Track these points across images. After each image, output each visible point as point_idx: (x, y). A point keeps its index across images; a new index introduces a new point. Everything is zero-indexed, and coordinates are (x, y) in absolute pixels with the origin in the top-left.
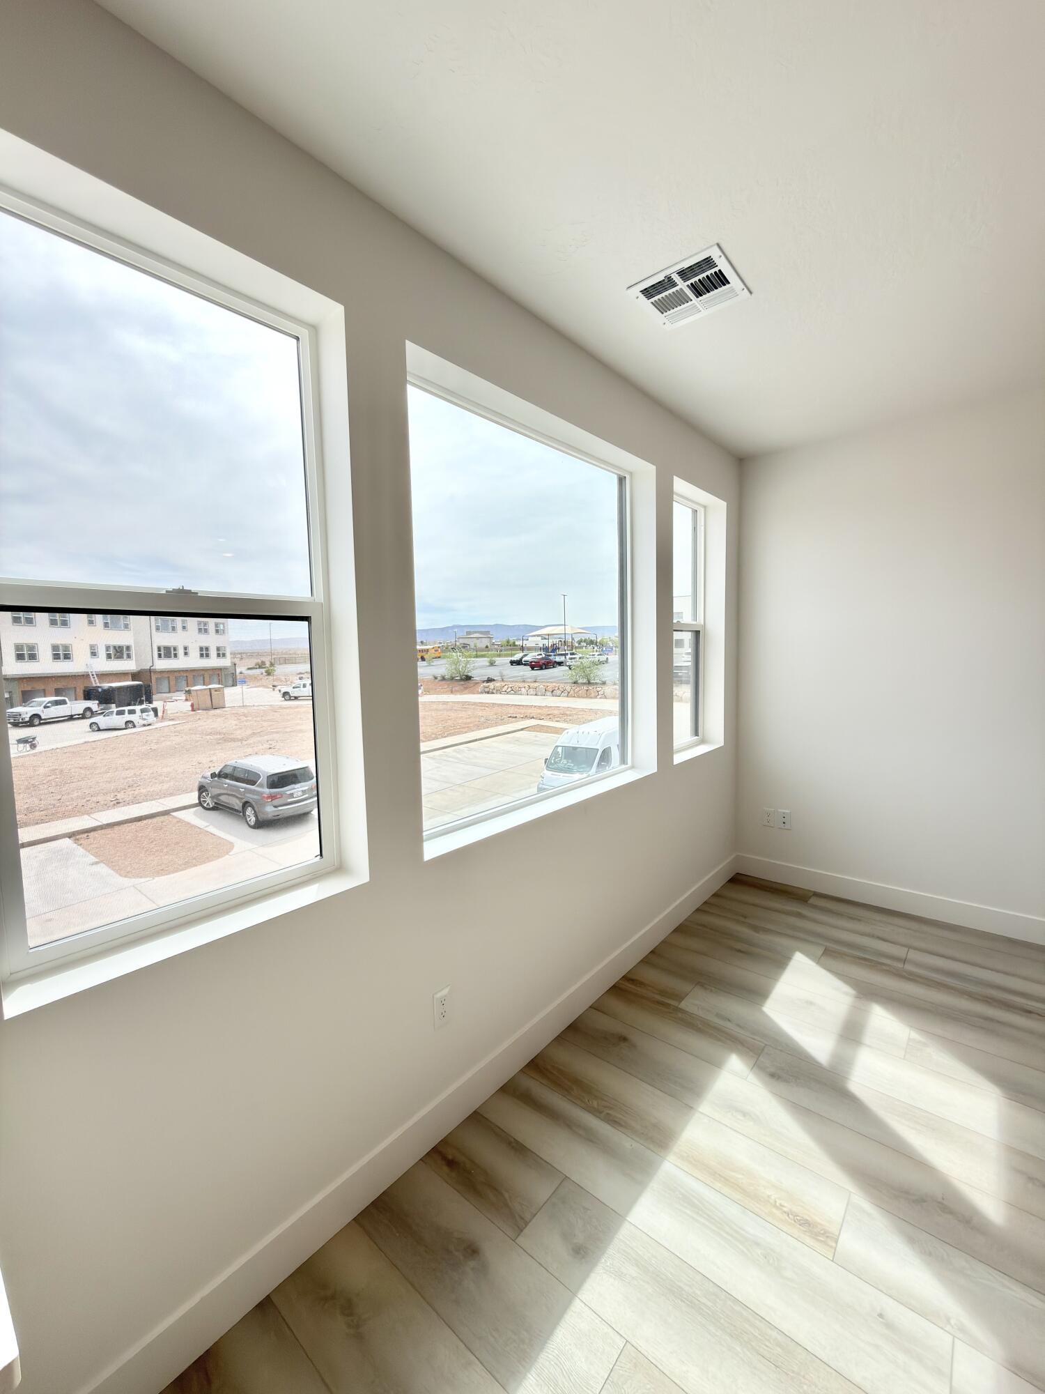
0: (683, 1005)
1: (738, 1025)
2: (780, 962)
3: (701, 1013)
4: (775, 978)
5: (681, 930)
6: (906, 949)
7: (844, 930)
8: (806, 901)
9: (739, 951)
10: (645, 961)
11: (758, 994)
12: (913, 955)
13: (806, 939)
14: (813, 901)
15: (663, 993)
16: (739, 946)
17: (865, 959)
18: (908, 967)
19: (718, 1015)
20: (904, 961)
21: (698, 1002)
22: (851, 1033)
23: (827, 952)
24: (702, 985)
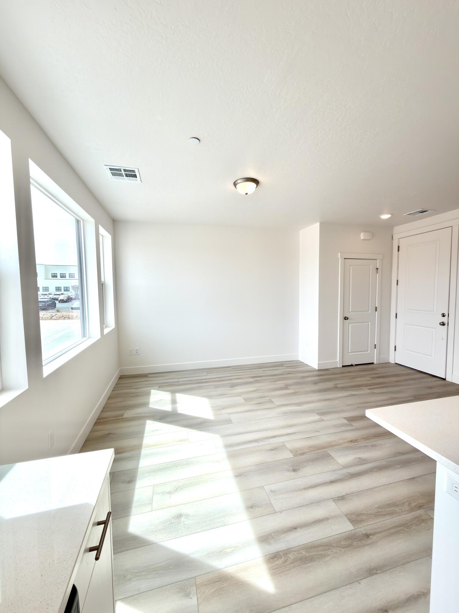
0: (124, 417)
1: (145, 413)
2: (149, 394)
3: (131, 416)
4: (149, 398)
5: (110, 398)
6: (178, 379)
7: (161, 380)
8: (148, 376)
9: (134, 396)
10: (102, 411)
11: (146, 404)
12: (180, 380)
13: (153, 386)
14: (149, 376)
15: (116, 416)
16: (133, 395)
17: (169, 385)
18: (180, 383)
19: (137, 414)
20: (179, 382)
21: (128, 414)
22: (174, 402)
23: (159, 387)
24: (128, 409)
